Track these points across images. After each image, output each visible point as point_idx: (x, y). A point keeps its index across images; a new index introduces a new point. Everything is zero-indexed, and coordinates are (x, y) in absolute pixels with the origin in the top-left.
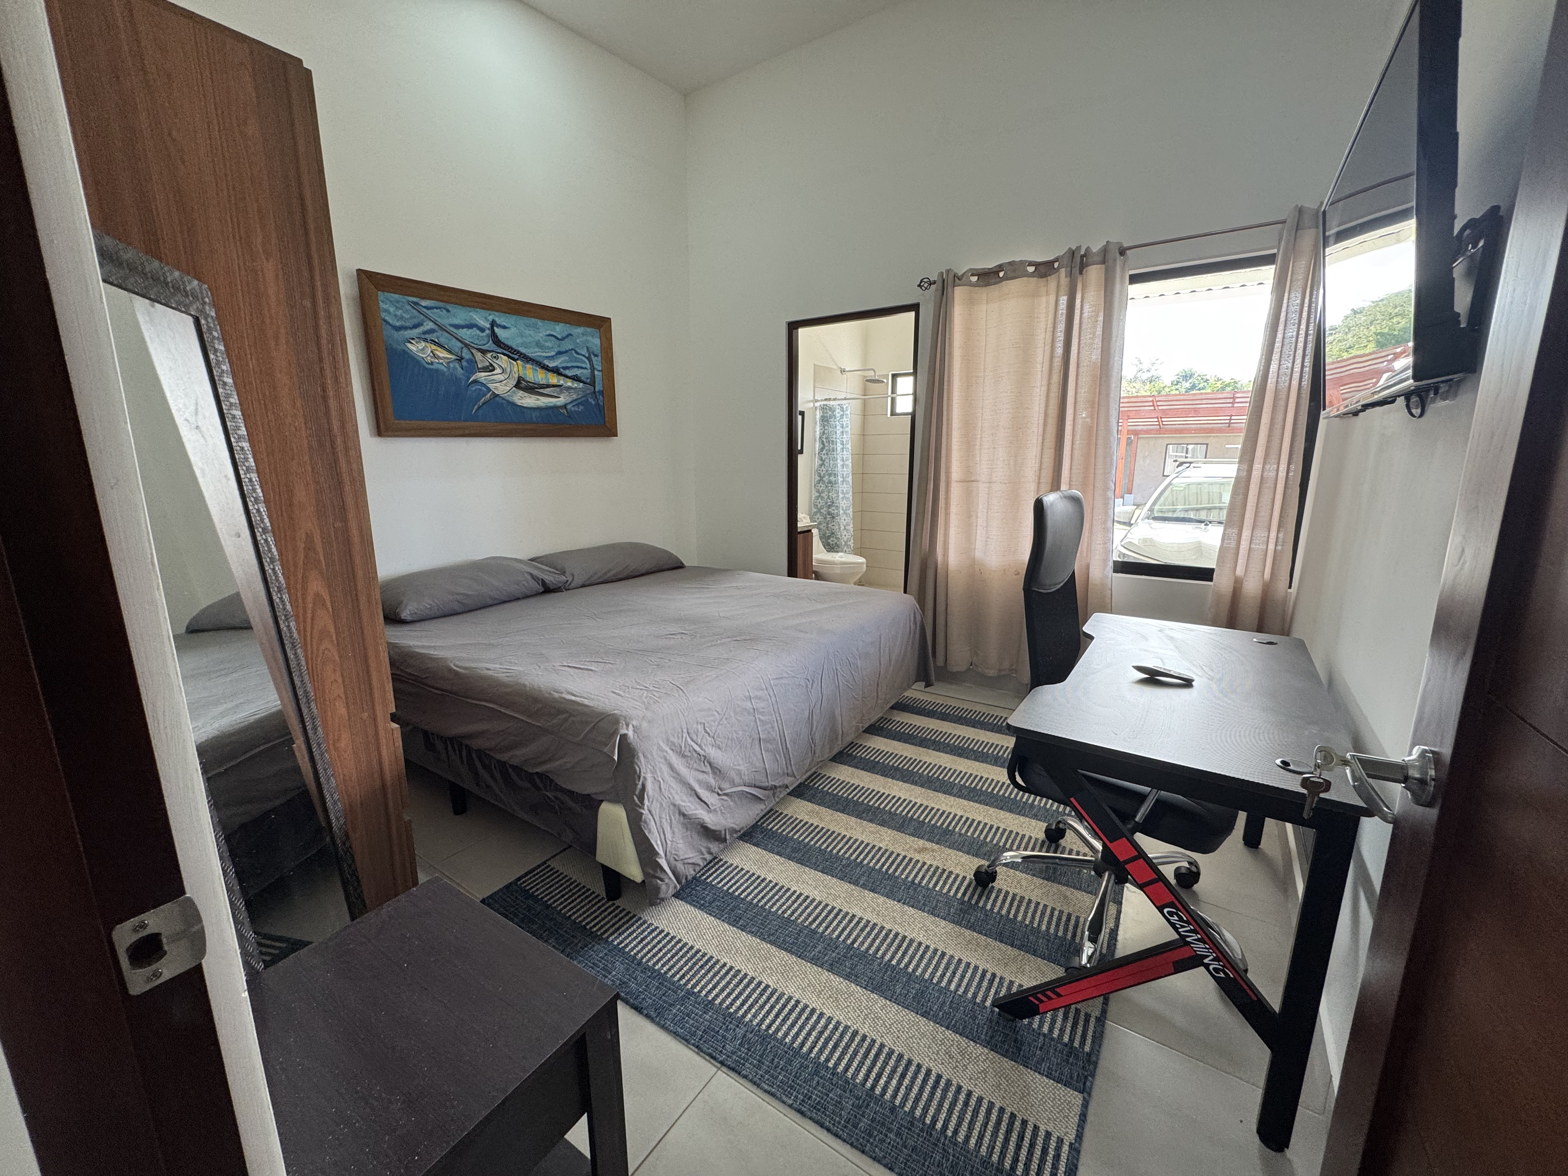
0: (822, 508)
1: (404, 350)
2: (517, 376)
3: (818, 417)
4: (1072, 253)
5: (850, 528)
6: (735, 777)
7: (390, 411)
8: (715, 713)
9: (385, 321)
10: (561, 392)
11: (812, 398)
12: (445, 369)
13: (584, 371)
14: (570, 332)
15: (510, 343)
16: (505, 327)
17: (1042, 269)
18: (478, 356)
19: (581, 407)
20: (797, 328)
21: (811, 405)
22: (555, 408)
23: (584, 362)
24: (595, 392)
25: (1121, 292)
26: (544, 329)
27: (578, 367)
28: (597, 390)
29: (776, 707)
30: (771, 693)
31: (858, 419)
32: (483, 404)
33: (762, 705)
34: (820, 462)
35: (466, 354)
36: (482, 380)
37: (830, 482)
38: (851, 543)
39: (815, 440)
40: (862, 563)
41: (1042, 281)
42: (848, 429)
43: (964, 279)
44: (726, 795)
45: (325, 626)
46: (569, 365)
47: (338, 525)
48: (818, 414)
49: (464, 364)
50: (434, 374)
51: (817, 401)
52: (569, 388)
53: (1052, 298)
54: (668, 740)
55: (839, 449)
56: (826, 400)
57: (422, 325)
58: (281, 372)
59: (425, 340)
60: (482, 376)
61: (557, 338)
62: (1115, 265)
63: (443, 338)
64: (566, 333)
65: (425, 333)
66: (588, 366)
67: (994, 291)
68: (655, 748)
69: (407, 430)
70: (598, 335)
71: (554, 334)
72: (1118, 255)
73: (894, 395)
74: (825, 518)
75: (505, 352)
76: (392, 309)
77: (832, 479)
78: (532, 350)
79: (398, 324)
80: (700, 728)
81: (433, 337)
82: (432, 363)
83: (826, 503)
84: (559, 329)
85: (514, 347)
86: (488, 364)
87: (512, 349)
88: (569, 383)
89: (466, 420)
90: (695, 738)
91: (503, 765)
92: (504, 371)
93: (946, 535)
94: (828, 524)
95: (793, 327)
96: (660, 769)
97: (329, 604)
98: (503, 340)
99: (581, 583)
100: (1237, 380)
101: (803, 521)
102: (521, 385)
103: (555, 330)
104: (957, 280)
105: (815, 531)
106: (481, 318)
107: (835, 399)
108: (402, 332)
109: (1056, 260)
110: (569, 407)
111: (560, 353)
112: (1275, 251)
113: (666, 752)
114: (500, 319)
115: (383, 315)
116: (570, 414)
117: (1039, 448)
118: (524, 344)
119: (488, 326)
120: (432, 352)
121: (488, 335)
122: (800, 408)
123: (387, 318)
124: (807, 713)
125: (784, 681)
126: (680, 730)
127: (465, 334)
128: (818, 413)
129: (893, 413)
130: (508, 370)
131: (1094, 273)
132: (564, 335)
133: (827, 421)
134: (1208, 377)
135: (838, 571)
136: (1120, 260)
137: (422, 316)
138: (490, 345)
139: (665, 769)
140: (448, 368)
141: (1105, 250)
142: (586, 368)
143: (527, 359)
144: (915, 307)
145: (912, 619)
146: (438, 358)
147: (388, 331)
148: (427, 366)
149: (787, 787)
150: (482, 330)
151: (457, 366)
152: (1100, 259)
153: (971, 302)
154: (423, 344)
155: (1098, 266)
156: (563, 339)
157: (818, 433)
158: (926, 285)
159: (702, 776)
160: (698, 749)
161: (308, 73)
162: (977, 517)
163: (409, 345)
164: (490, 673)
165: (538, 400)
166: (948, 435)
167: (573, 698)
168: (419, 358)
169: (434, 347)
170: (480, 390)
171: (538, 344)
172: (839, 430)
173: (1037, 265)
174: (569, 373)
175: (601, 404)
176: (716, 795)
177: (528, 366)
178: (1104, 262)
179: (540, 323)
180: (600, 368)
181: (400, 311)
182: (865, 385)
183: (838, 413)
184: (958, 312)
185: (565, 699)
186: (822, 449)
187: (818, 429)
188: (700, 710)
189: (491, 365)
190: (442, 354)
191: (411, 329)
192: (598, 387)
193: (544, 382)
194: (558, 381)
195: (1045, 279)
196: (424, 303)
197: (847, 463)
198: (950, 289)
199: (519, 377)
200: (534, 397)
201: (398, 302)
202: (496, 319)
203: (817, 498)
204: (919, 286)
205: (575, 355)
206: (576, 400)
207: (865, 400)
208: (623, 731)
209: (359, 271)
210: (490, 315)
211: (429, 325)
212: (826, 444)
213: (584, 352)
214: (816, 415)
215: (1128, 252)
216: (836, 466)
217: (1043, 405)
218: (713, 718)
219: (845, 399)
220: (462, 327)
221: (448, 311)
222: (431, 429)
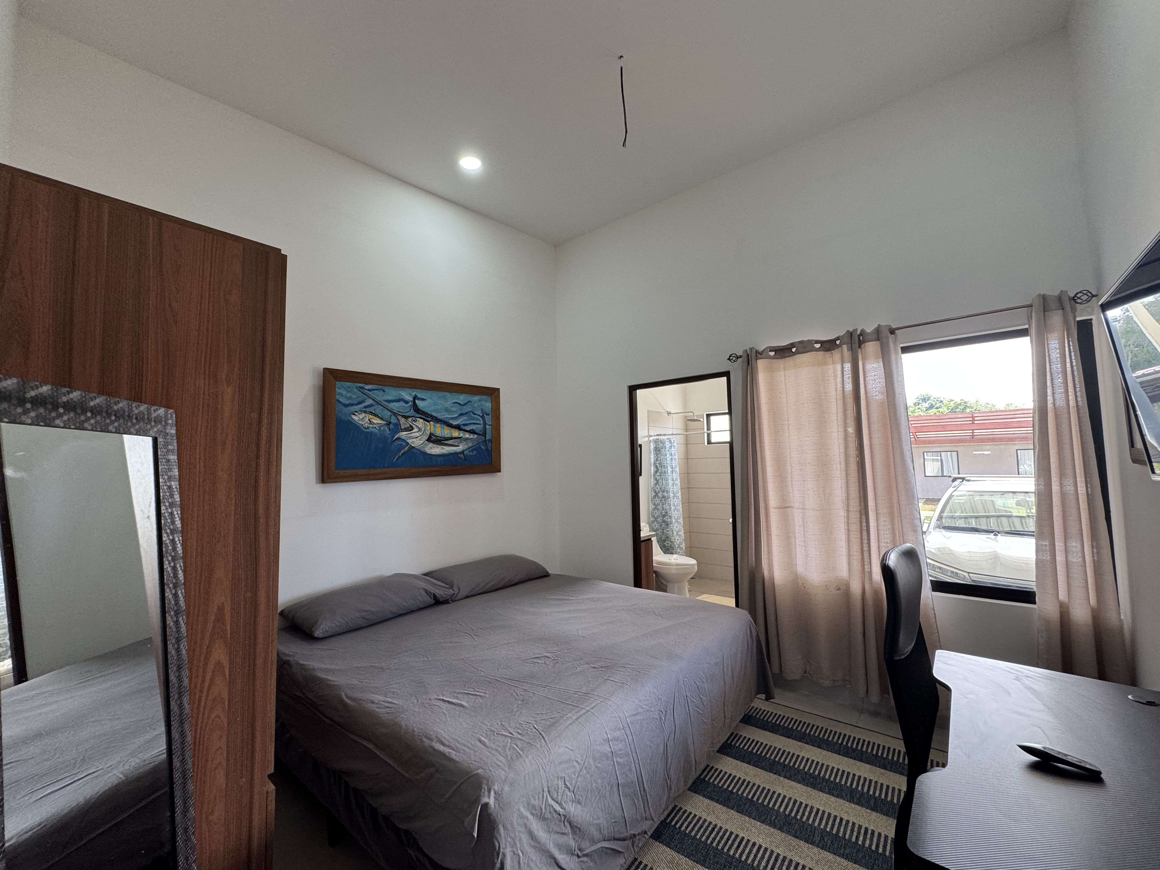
0: (658, 517)
1: (349, 420)
2: (429, 433)
3: (652, 447)
4: (851, 334)
5: (682, 533)
6: (595, 833)
7: (333, 464)
8: (575, 764)
9: (338, 401)
10: (461, 442)
11: (647, 434)
12: (377, 431)
13: (478, 426)
14: (470, 399)
15: (426, 410)
16: (423, 400)
17: (827, 345)
18: (402, 420)
19: (475, 452)
20: (636, 390)
21: (647, 439)
22: (455, 454)
23: (479, 420)
24: (485, 441)
25: (896, 359)
26: (451, 399)
27: (474, 424)
28: (487, 438)
29: (632, 746)
30: (628, 732)
31: (682, 448)
32: (403, 454)
33: (621, 746)
34: (655, 482)
35: (393, 420)
36: (403, 437)
37: (664, 497)
38: (683, 546)
39: (651, 465)
40: (693, 565)
41: (828, 354)
42: (676, 457)
43: (764, 353)
44: (586, 855)
45: (220, 693)
46: (468, 422)
47: (249, 594)
48: (652, 446)
49: (392, 426)
50: (367, 436)
51: (651, 436)
52: (467, 439)
53: (839, 367)
54: (528, 804)
55: (669, 471)
56: (658, 435)
57: (364, 402)
58: (222, 470)
59: (365, 412)
60: (403, 434)
61: (460, 404)
62: (888, 342)
63: (378, 410)
64: (467, 400)
65: (365, 407)
66: (482, 422)
67: (789, 361)
68: (515, 815)
69: (344, 477)
70: (490, 400)
71: (459, 401)
72: (889, 335)
73: (709, 432)
74: (661, 526)
75: (422, 416)
76: (344, 393)
77: (665, 494)
78: (442, 414)
79: (347, 403)
80: (561, 783)
81: (371, 409)
82: (368, 428)
83: (661, 514)
84: (462, 398)
85: (430, 413)
86: (408, 426)
87: (427, 414)
88: (467, 435)
89: (388, 467)
90: (555, 796)
91: (374, 811)
92: (420, 430)
93: (770, 552)
94: (663, 530)
95: (633, 389)
96: (520, 839)
97: (227, 671)
98: (421, 408)
99: (465, 595)
100: (966, 401)
101: (645, 532)
102: (433, 439)
103: (459, 399)
104: (759, 355)
105: (654, 539)
106: (407, 395)
107: (664, 435)
108: (349, 408)
109: (838, 338)
110: (465, 452)
111: (461, 415)
112: (1027, 326)
113: (527, 818)
114: (420, 394)
115: (337, 397)
116: (466, 458)
117: (844, 481)
118: (436, 411)
119: (411, 399)
120: (369, 420)
121: (410, 406)
122: (639, 443)
123: (341, 399)
124: (662, 748)
125: (639, 717)
126: (540, 790)
127: (394, 406)
128: (652, 444)
129: (709, 442)
130: (423, 429)
131: (871, 347)
132: (466, 402)
133: (659, 451)
134: (942, 400)
135: (674, 572)
136: (891, 337)
137: (365, 396)
138: (412, 412)
139: (525, 838)
140: (379, 430)
141: (878, 331)
142: (480, 424)
143: (437, 420)
144: (726, 374)
145: (749, 634)
146: (374, 424)
147: (339, 407)
148: (364, 430)
149: (645, 832)
150: (407, 402)
151: (386, 428)
152: (875, 337)
153: (771, 370)
154: (363, 415)
155: (874, 342)
156: (465, 404)
157: (652, 459)
158: (734, 359)
159: (562, 839)
160: (558, 808)
161: (285, 257)
162: (795, 537)
163: (353, 417)
164: (373, 707)
165: (443, 449)
166: (763, 471)
167: (442, 748)
168: (358, 425)
169: (371, 416)
170: (401, 444)
171: (447, 410)
172: (669, 457)
173: (822, 343)
174: (468, 428)
175: (490, 449)
176: (576, 858)
177: (438, 425)
178: (878, 339)
179: (448, 394)
180: (490, 423)
181: (350, 394)
182: (686, 423)
183: (668, 445)
184: (762, 378)
185: (435, 750)
186: (656, 472)
187: (652, 456)
188: (561, 763)
189: (411, 426)
190: (376, 421)
191: (356, 405)
192: (488, 437)
193: (449, 436)
194: (459, 434)
195: (830, 352)
196: (367, 387)
197: (676, 482)
198: (753, 362)
199: (431, 433)
200: (440, 447)
201: (349, 387)
202: (418, 394)
203: (654, 509)
204: (729, 359)
205: (473, 415)
206: (471, 447)
207: (686, 435)
208: (485, 800)
209: (325, 369)
210: (413, 392)
211: (369, 402)
212: (659, 468)
213: (480, 413)
214: (650, 446)
215: (897, 331)
216: (667, 484)
217: (842, 447)
218: (572, 770)
219: (672, 434)
220: (393, 401)
221: (384, 391)
222: (362, 475)
